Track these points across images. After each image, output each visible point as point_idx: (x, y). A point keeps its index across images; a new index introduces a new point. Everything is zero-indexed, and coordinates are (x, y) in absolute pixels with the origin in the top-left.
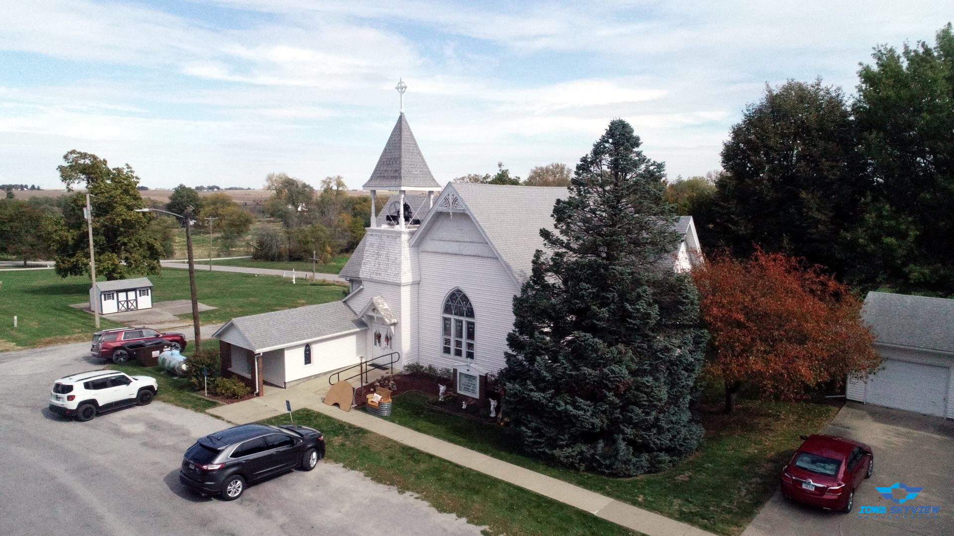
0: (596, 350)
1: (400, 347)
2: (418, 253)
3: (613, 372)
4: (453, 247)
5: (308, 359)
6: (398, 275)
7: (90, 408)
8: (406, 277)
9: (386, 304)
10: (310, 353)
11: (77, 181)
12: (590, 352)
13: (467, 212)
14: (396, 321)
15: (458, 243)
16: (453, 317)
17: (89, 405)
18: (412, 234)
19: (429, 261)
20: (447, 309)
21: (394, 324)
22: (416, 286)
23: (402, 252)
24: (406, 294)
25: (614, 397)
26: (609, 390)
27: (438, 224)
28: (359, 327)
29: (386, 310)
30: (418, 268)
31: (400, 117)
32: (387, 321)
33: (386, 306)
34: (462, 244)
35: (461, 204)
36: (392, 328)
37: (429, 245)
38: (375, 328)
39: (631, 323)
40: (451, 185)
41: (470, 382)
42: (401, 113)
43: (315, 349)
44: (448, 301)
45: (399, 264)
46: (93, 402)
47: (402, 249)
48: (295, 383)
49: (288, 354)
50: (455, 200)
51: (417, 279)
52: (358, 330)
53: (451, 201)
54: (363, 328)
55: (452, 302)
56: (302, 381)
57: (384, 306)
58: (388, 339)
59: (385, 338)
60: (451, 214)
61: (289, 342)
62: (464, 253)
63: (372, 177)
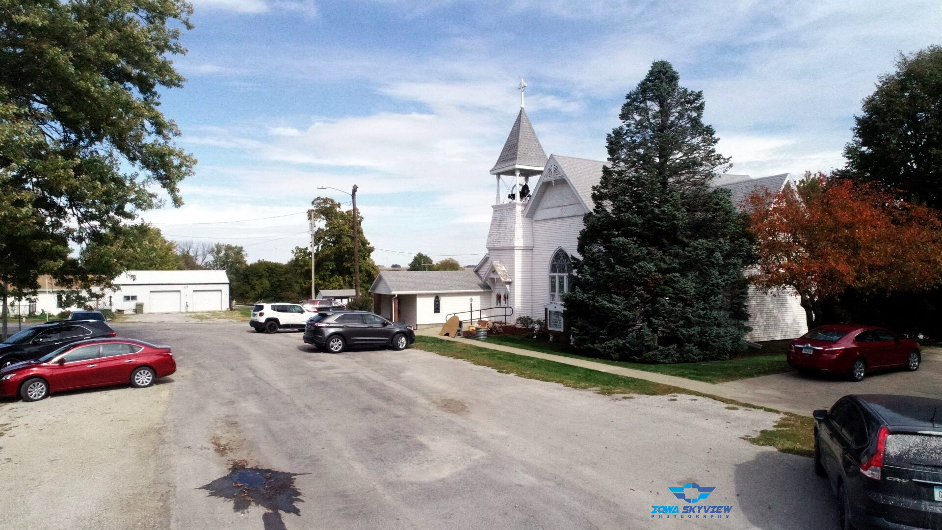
0: (626, 250)
1: (514, 304)
2: (532, 223)
3: (640, 267)
4: (557, 212)
5: (437, 309)
6: (512, 240)
7: (272, 324)
8: (519, 241)
9: (503, 267)
10: (439, 304)
11: (318, 220)
12: (622, 252)
13: (565, 177)
14: (510, 280)
15: (561, 208)
16: (556, 275)
17: (273, 322)
18: (525, 206)
19: (541, 228)
20: (553, 269)
21: (509, 283)
22: (530, 252)
23: (516, 220)
24: (518, 256)
25: (643, 292)
26: (639, 285)
27: (547, 194)
28: (484, 289)
29: (504, 271)
30: (531, 234)
31: (521, 111)
32: (503, 279)
33: (504, 269)
34: (563, 207)
35: (560, 171)
36: (508, 286)
37: (540, 214)
38: (498, 290)
39: (658, 225)
40: (553, 157)
41: (557, 319)
42: (522, 108)
43: (443, 301)
44: (554, 262)
45: (513, 231)
46: (276, 320)
47: (517, 218)
48: (425, 327)
49: (419, 301)
50: (556, 169)
51: (530, 245)
52: (482, 290)
53: (553, 171)
54: (486, 290)
55: (557, 261)
56: (431, 326)
57: (501, 268)
58: (506, 298)
59: (503, 298)
60: (553, 182)
61: (420, 290)
62: (564, 216)
63: (498, 162)
